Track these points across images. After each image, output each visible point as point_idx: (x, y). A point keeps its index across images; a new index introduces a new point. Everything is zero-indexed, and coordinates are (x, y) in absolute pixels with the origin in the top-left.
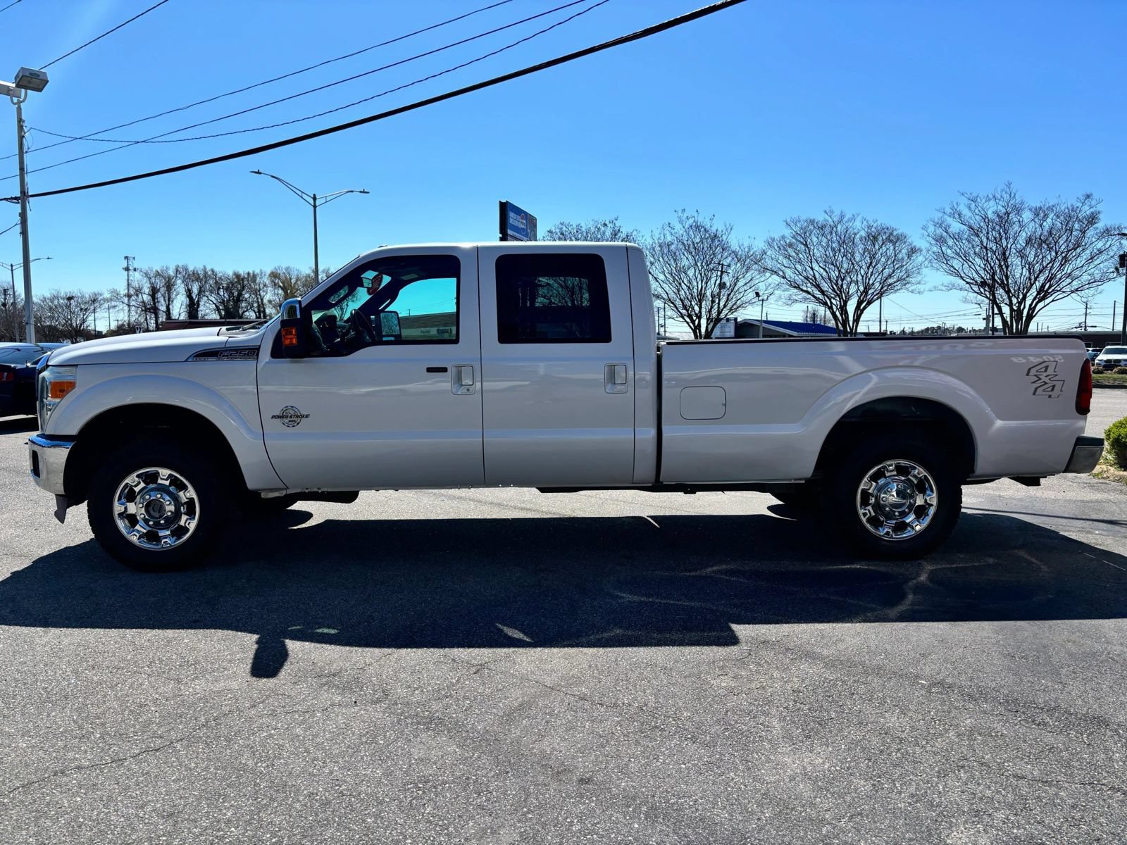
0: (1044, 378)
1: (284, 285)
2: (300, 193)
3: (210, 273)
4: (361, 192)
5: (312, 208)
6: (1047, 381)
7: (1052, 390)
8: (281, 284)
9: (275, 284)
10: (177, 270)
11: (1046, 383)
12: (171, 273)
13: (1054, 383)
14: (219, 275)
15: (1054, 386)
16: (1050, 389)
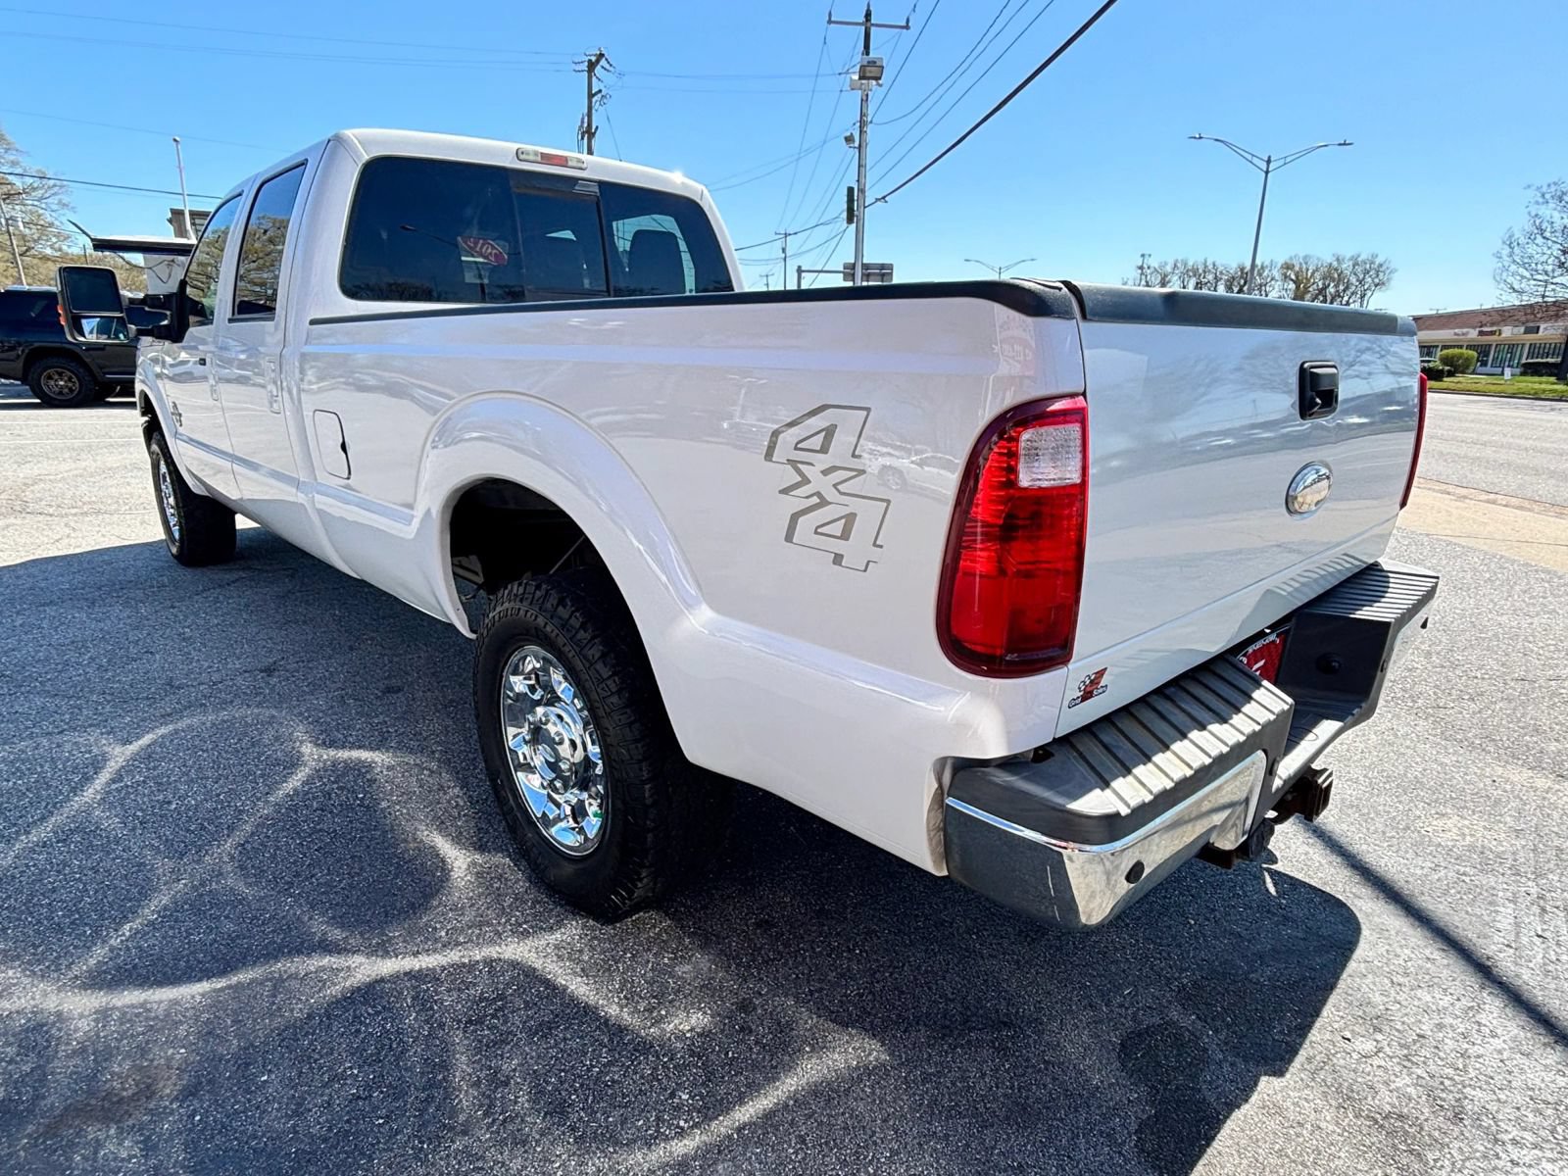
0: (819, 483)
1: (1297, 277)
2: (1249, 157)
3: (1211, 267)
4: (1340, 145)
5: (1264, 175)
6: (830, 494)
7: (845, 535)
8: (1293, 277)
9: (1286, 277)
10: (1175, 265)
11: (824, 502)
12: (1169, 269)
13: (855, 505)
14: (1221, 268)
15: (850, 519)
16: (837, 529)
